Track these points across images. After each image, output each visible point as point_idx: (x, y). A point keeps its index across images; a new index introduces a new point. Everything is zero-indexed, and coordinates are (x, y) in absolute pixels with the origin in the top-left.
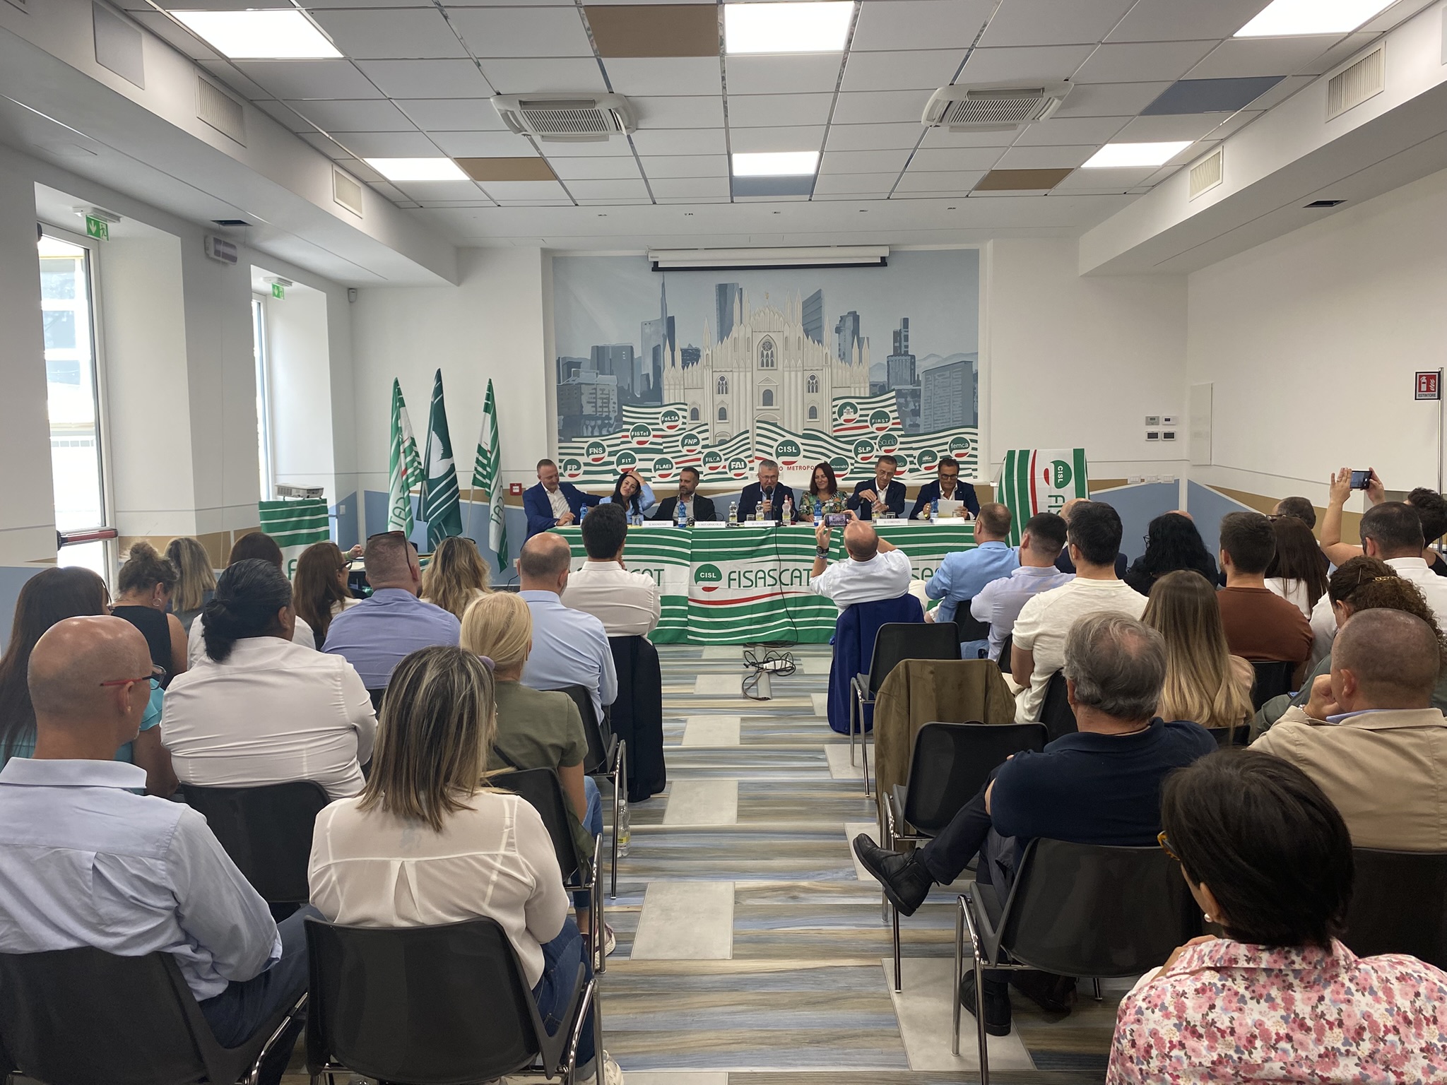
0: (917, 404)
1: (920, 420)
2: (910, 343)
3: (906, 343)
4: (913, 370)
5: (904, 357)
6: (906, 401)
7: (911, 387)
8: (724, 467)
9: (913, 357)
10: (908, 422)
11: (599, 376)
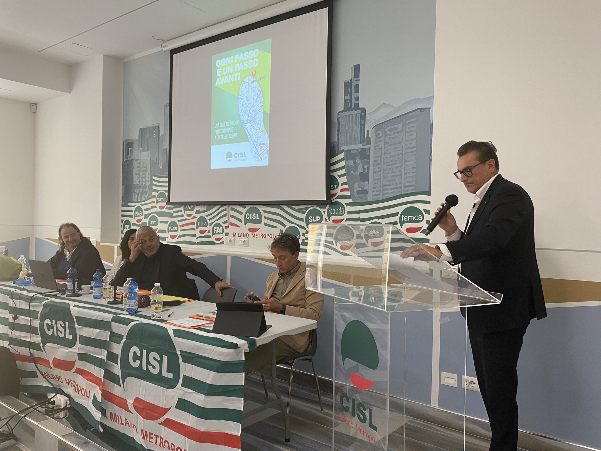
0: (366, 167)
1: (369, 186)
2: (360, 95)
3: (356, 95)
4: (363, 126)
5: (354, 112)
6: (355, 163)
7: (361, 146)
8: (209, 232)
9: (363, 110)
10: (357, 188)
11: (142, 152)
